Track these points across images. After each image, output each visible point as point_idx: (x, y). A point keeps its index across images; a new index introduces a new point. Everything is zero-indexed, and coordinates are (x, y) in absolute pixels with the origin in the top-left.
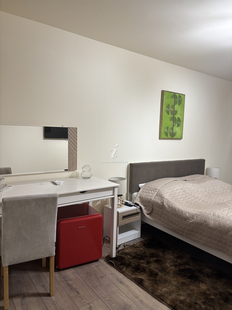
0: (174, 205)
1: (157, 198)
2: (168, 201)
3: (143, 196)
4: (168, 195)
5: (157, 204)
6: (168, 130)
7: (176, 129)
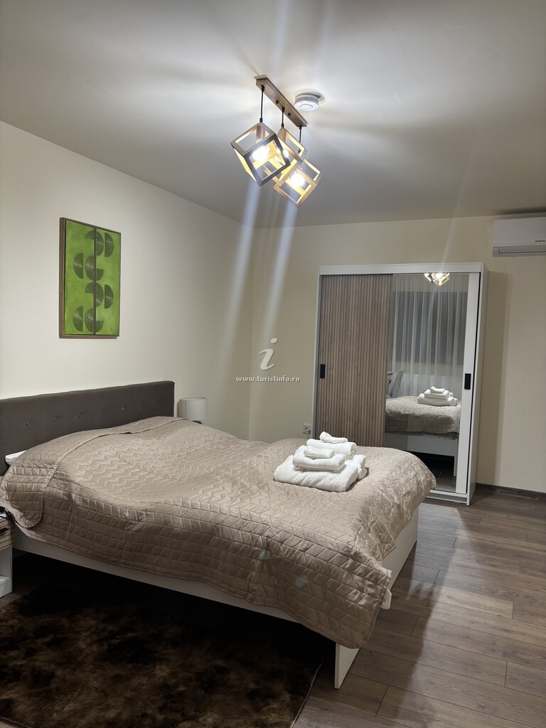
0: (96, 497)
1: (55, 485)
2: (82, 489)
3: (16, 486)
4: (84, 472)
5: (54, 499)
6: (81, 315)
7: (103, 313)
